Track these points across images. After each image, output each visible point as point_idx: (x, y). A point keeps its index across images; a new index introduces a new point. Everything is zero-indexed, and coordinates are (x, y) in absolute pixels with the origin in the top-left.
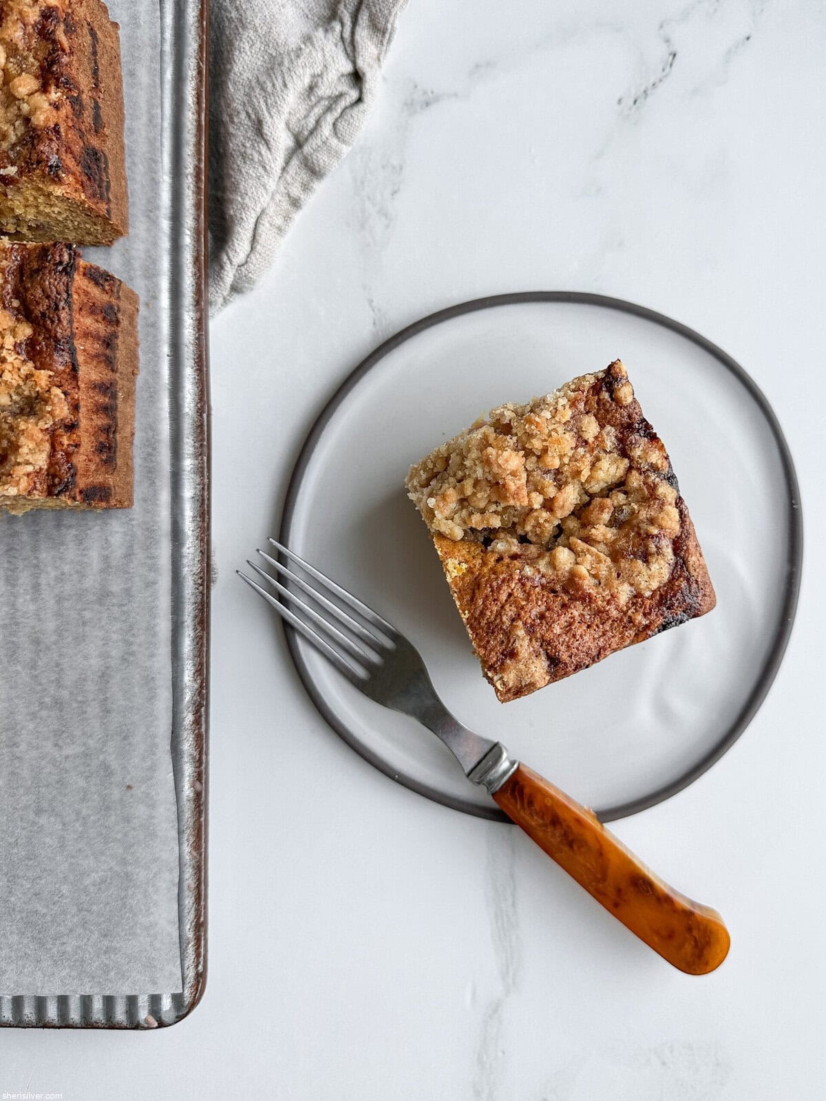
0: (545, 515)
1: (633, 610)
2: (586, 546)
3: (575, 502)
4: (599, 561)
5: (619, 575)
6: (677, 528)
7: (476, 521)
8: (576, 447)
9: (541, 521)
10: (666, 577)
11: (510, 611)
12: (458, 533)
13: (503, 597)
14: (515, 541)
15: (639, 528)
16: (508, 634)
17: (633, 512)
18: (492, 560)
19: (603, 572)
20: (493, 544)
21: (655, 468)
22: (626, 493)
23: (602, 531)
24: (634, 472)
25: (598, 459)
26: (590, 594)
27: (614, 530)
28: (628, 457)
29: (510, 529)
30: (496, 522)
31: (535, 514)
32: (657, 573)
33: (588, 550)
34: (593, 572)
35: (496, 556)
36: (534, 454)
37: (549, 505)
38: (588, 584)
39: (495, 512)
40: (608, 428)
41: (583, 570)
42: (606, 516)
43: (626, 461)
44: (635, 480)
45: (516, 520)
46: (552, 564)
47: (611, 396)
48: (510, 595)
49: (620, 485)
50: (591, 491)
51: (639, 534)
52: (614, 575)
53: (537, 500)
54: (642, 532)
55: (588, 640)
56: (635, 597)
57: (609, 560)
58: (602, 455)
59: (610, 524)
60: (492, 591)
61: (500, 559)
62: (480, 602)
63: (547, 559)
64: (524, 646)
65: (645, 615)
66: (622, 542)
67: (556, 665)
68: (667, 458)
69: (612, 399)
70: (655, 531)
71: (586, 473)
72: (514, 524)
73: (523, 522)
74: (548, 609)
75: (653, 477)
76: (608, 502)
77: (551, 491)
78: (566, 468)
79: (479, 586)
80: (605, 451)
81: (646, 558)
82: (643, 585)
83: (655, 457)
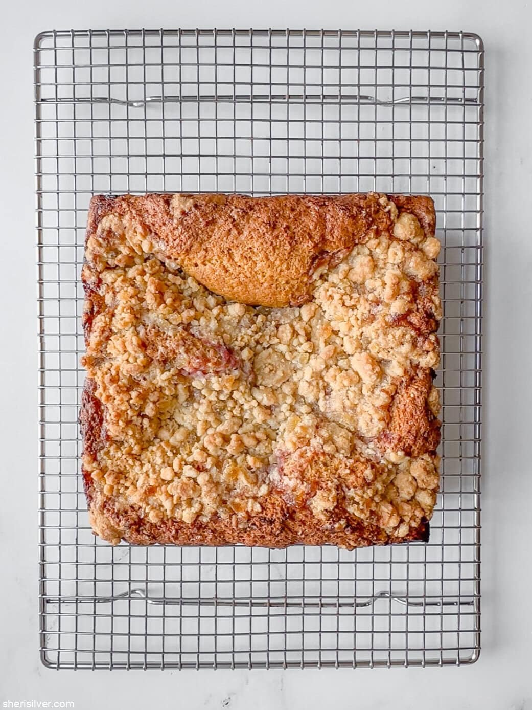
0: (146, 269)
1: (126, 210)
2: (134, 247)
3: (131, 269)
4: (131, 238)
5: (125, 228)
6: (91, 238)
7: (179, 281)
8: (118, 292)
9: (150, 268)
10: (105, 218)
11: (176, 233)
12: (189, 280)
13: (177, 241)
14: (166, 265)
15: (107, 245)
16: (181, 223)
17: (108, 253)
18: (179, 261)
19: (131, 232)
20: (177, 268)
21: (89, 268)
22: (107, 263)
23: (125, 251)
24: (99, 270)
25: (113, 283)
26: (140, 225)
27: (119, 249)
28: (99, 278)
29: (167, 271)
30: (170, 276)
31: (151, 272)
32: (109, 222)
33: (134, 245)
34: (135, 234)
35: (177, 261)
36: (138, 297)
37: (143, 273)
38: (140, 229)
39: (169, 281)
40: (102, 295)
41: (139, 237)
42: (120, 257)
43: (100, 277)
44: (100, 267)
45: (162, 274)
46: (152, 246)
47: (93, 308)
48: (175, 240)
49: (108, 268)
50: (123, 271)
51: (109, 242)
52: (127, 229)
53: (146, 278)
54: (106, 242)
55: (149, 205)
56: (122, 215)
57: (126, 237)
58: (110, 284)
59: (121, 252)
60: (181, 246)
61: (176, 259)
62: (188, 243)
63: (154, 249)
64: (177, 214)
65: (121, 206)
66: (117, 242)
67: (167, 200)
68: (83, 270)
69: (93, 306)
70: (100, 240)
71: (120, 279)
72: (163, 272)
73: (158, 271)
74: (161, 226)
75: (92, 265)
76: (116, 263)
77: (138, 278)
78: (127, 285)
79: (187, 251)
80: (108, 285)
81: (110, 232)
82: (116, 219)
83: (87, 273)
